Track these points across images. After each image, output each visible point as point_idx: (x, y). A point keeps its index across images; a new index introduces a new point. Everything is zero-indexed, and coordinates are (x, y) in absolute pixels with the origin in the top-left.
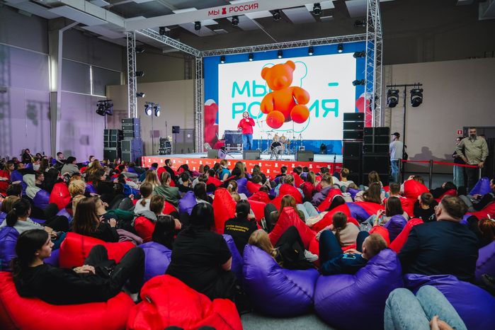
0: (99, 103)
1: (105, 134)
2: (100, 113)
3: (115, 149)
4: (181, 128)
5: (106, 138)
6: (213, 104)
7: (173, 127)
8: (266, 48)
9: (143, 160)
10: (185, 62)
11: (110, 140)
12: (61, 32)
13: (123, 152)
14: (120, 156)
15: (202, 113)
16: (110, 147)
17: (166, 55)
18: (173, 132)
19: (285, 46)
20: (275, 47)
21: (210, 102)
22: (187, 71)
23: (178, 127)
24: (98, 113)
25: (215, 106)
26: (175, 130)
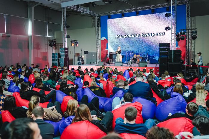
0: (50, 41)
1: (52, 55)
2: (50, 45)
3: (57, 62)
4: (88, 52)
5: (53, 57)
6: (105, 40)
7: (85, 51)
8: (130, 11)
9: (69, 67)
10: (92, 18)
11: (55, 58)
12: (33, 8)
13: (60, 63)
14: (59, 65)
15: (100, 44)
16: (55, 61)
17: (83, 15)
18: (85, 54)
19: (140, 9)
20: (135, 10)
21: (103, 38)
22: (93, 23)
23: (87, 51)
24: (49, 46)
25: (106, 41)
26: (86, 53)
